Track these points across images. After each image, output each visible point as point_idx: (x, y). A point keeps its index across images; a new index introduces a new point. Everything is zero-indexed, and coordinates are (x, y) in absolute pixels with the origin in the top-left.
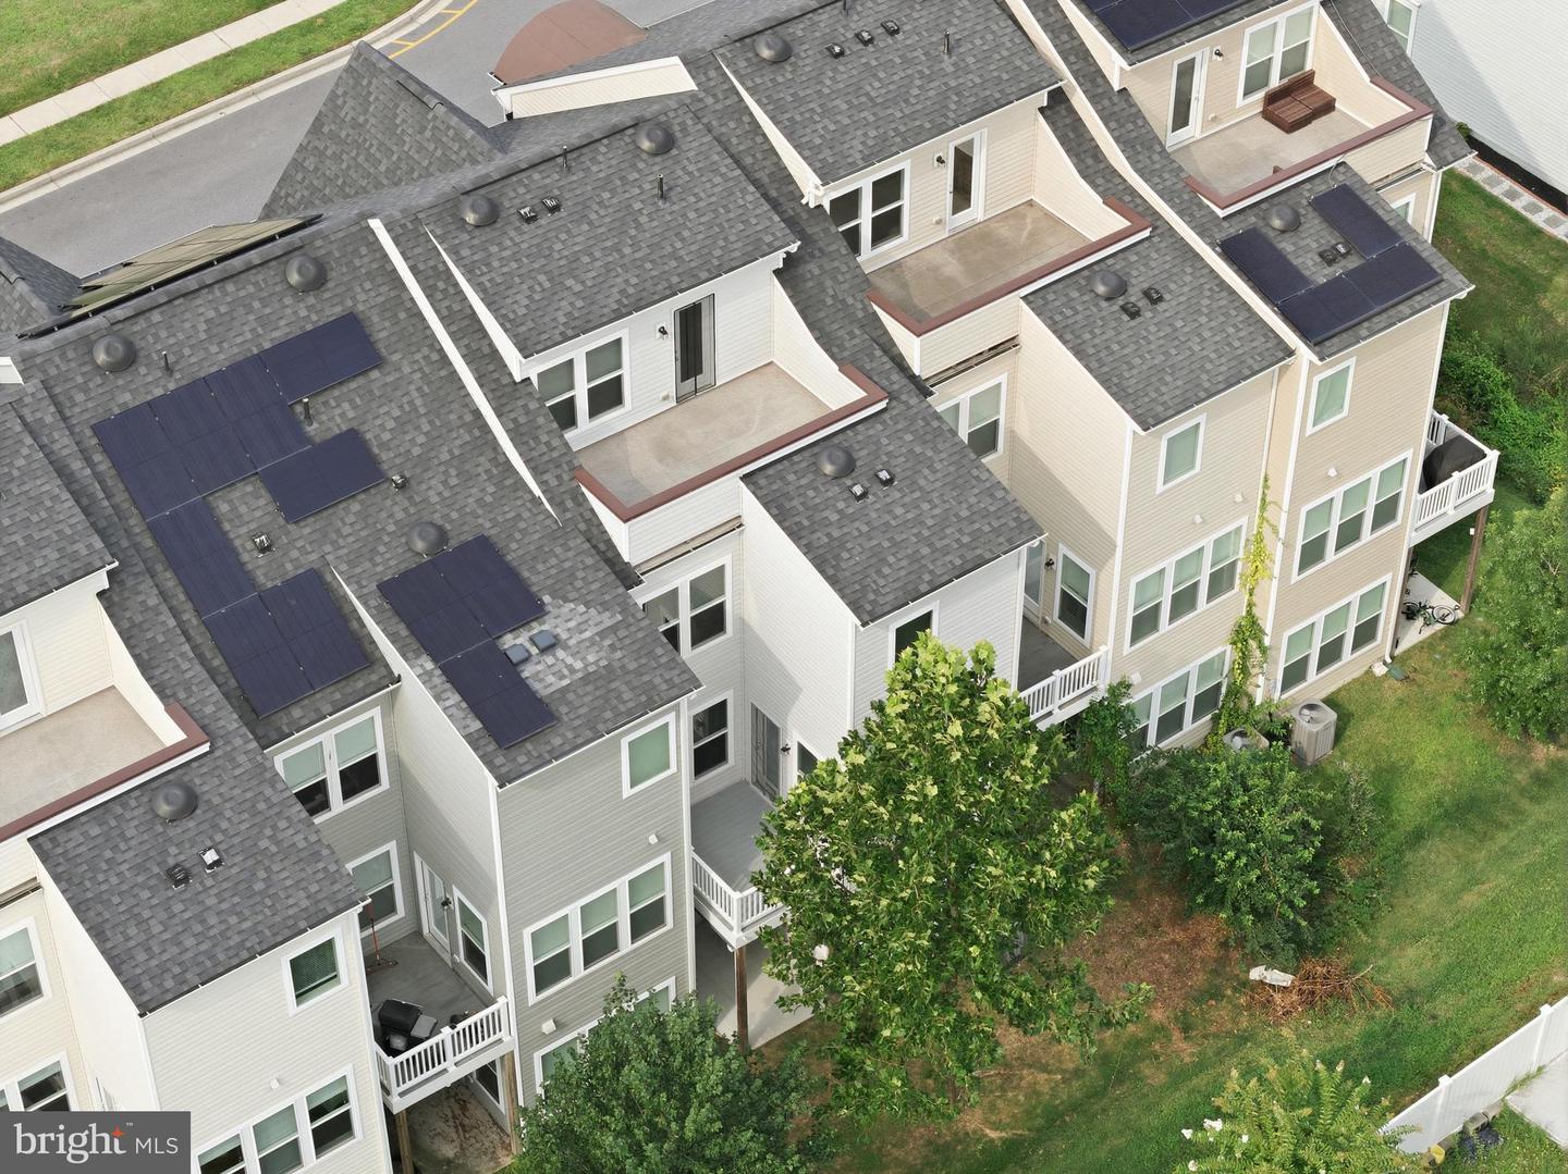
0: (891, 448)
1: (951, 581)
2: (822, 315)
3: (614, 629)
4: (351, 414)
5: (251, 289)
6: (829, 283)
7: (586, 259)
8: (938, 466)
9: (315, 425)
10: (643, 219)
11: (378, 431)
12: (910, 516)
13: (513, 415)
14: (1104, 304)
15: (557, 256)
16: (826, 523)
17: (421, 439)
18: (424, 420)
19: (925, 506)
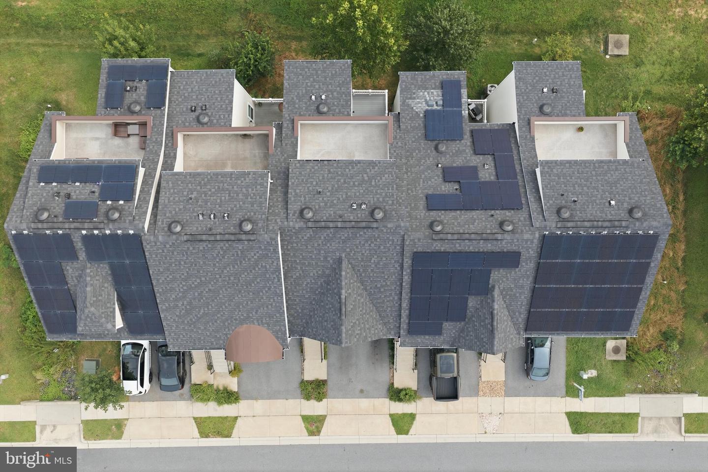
0: (304, 105)
3: (410, 98)
4: (443, 187)
5: (455, 228)
6: (282, 160)
7: (356, 183)
8: (296, 94)
9: (455, 187)
10: (330, 188)
11: (438, 180)
14: (210, 114)
15: (364, 188)
16: (338, 93)
19: (309, 84)
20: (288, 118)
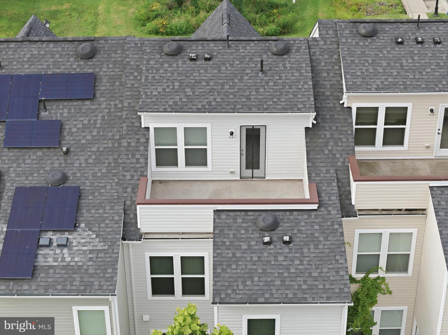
0: (303, 228)
1: (280, 303)
2: (319, 156)
3: (99, 251)
4: (65, 115)
5: (60, 49)
6: (332, 143)
8: (320, 246)
9: (47, 113)
10: (246, 77)
11: (72, 126)
12: (284, 263)
13: (129, 141)
15: (192, 78)
16: (239, 248)
17: (89, 137)
18: (96, 130)
19: (297, 262)
20: (330, 209)
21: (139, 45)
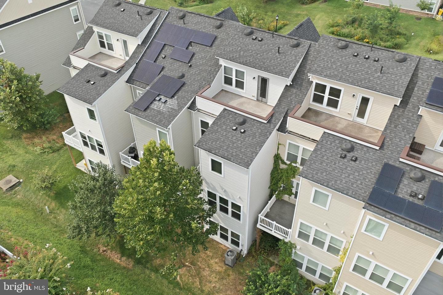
2: (285, 100)
4: (197, 50)
6: (294, 96)
7: (250, 51)
8: (254, 140)
9: (191, 48)
10: (270, 53)
11: (197, 56)
12: (234, 141)
13: (212, 68)
14: (340, 149)
16: (221, 127)
17: (201, 63)
18: (205, 60)
19: (240, 142)
20: (272, 125)
21: (237, 27)
